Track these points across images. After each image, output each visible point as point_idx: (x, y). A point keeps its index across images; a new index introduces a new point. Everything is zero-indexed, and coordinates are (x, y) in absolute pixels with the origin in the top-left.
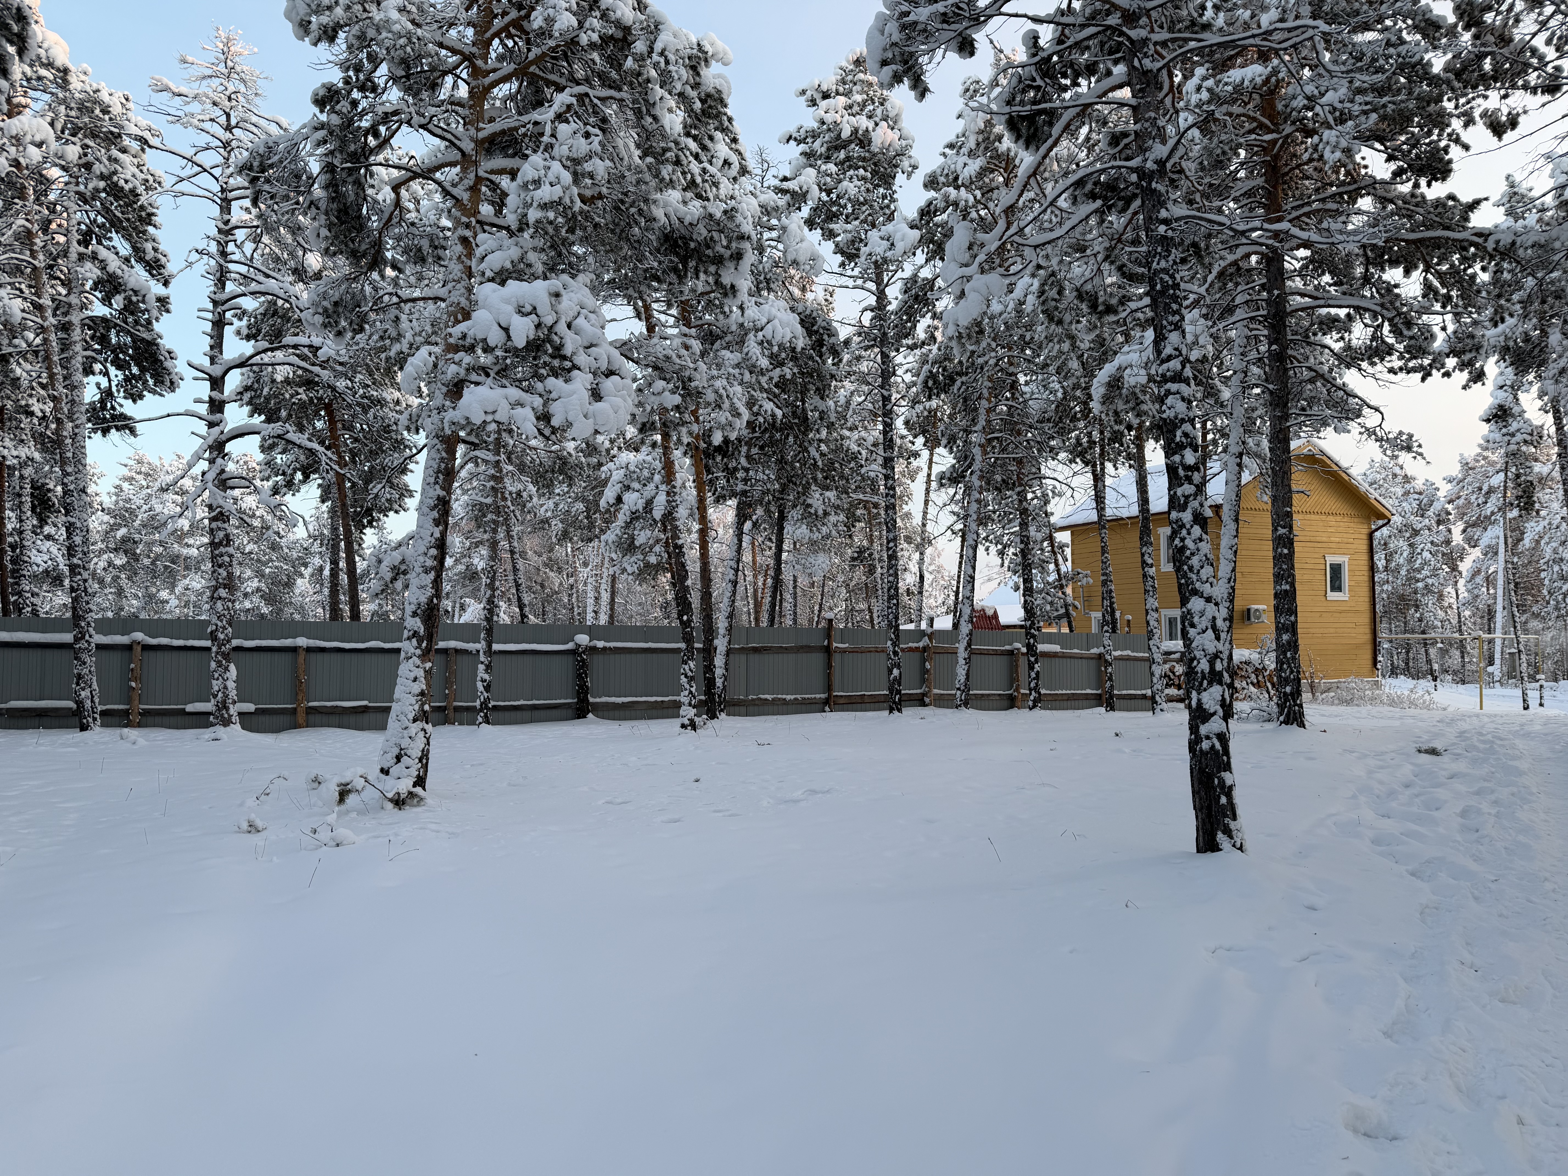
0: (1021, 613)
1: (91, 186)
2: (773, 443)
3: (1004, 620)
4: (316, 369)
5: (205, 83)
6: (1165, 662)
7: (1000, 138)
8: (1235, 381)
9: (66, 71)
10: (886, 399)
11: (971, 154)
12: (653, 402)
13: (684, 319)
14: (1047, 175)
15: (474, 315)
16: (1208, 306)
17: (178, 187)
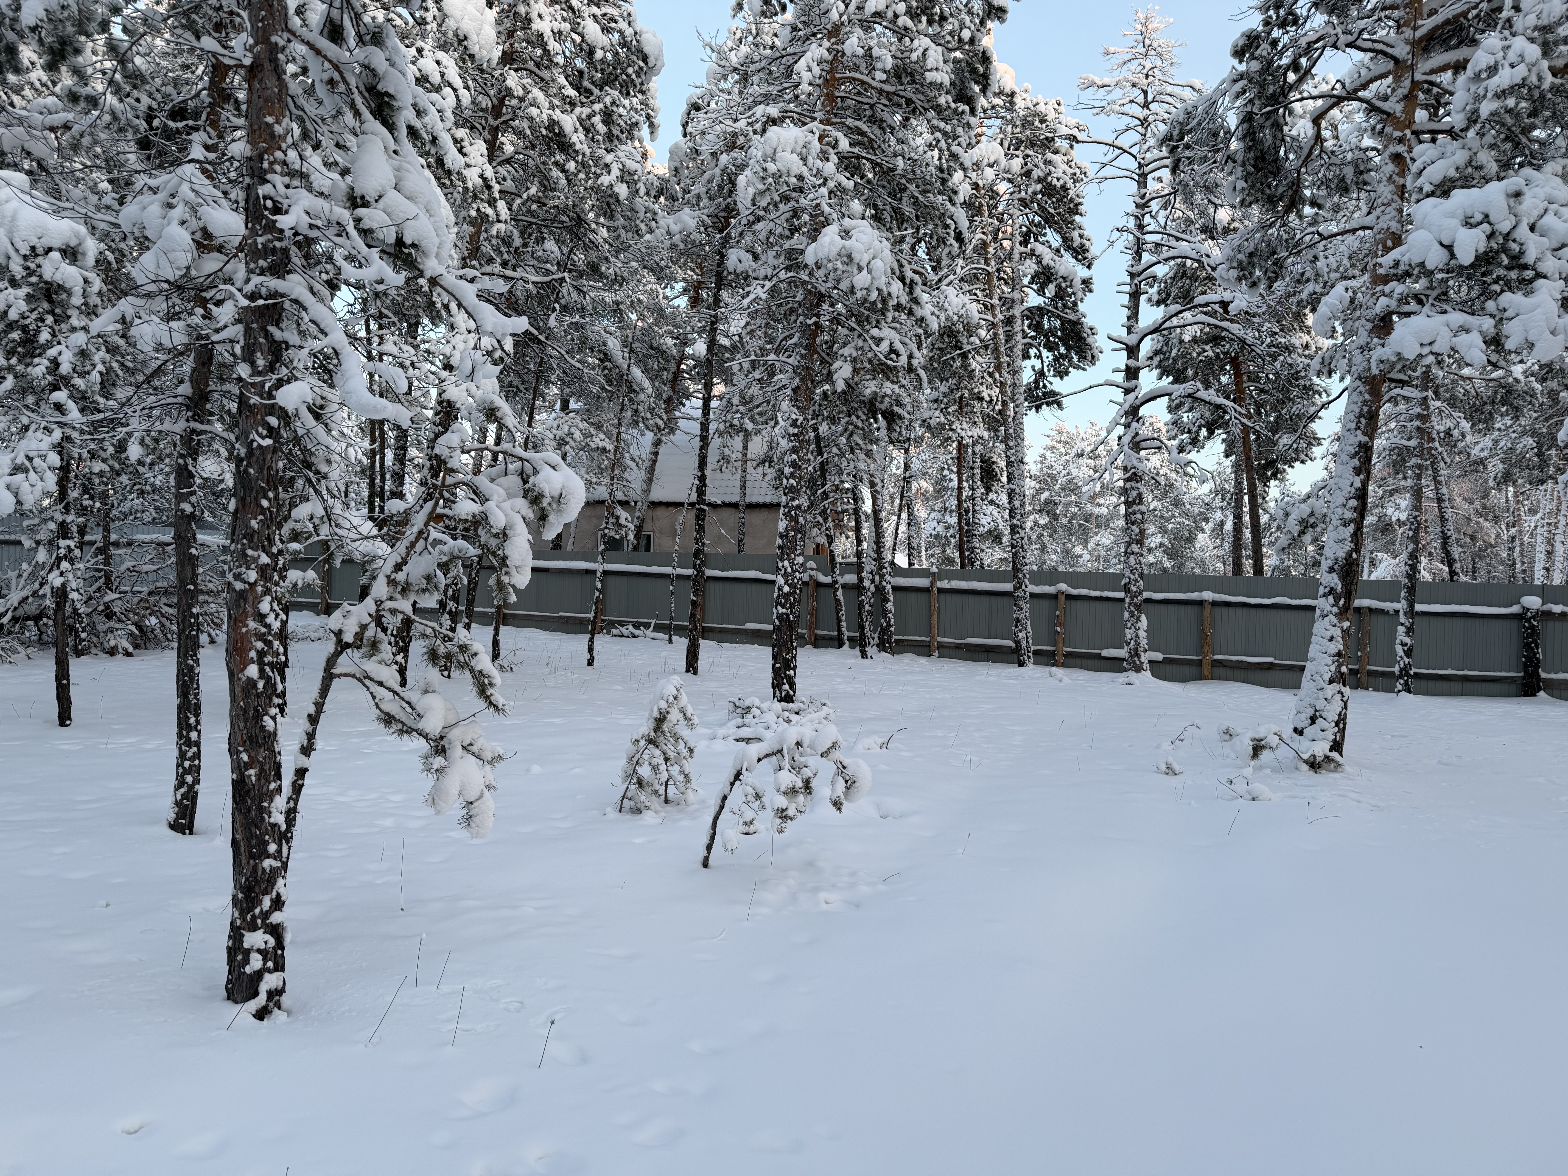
1: (1030, 191)
4: (1226, 324)
5: (1125, 68)
9: (1012, 94)
15: (1408, 238)
17: (1101, 174)
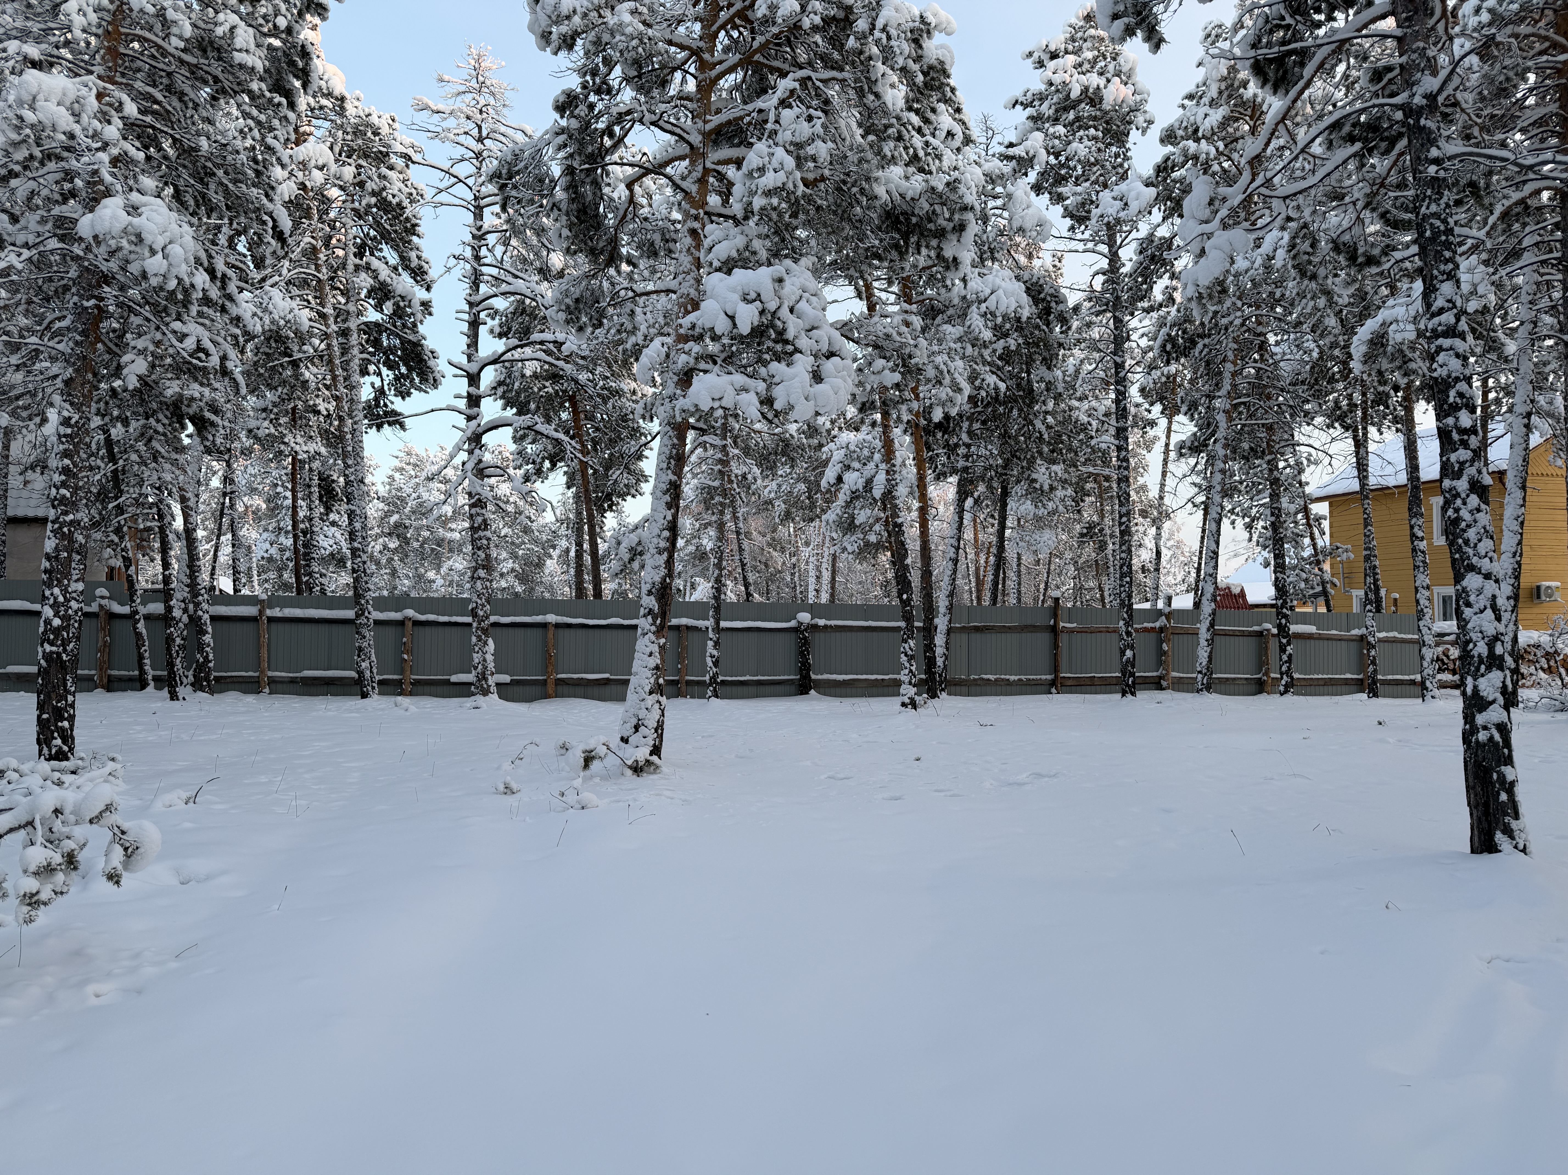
0: (1272, 591)
1: (364, 203)
2: (995, 417)
3: (1251, 598)
4: (561, 363)
5: (459, 98)
6: (1437, 645)
7: (1245, 84)
8: (1522, 332)
9: (342, 99)
10: (1119, 366)
11: (1213, 103)
12: (873, 381)
13: (905, 296)
14: (1299, 119)
15: (703, 305)
16: (1490, 251)
17: (436, 199)
